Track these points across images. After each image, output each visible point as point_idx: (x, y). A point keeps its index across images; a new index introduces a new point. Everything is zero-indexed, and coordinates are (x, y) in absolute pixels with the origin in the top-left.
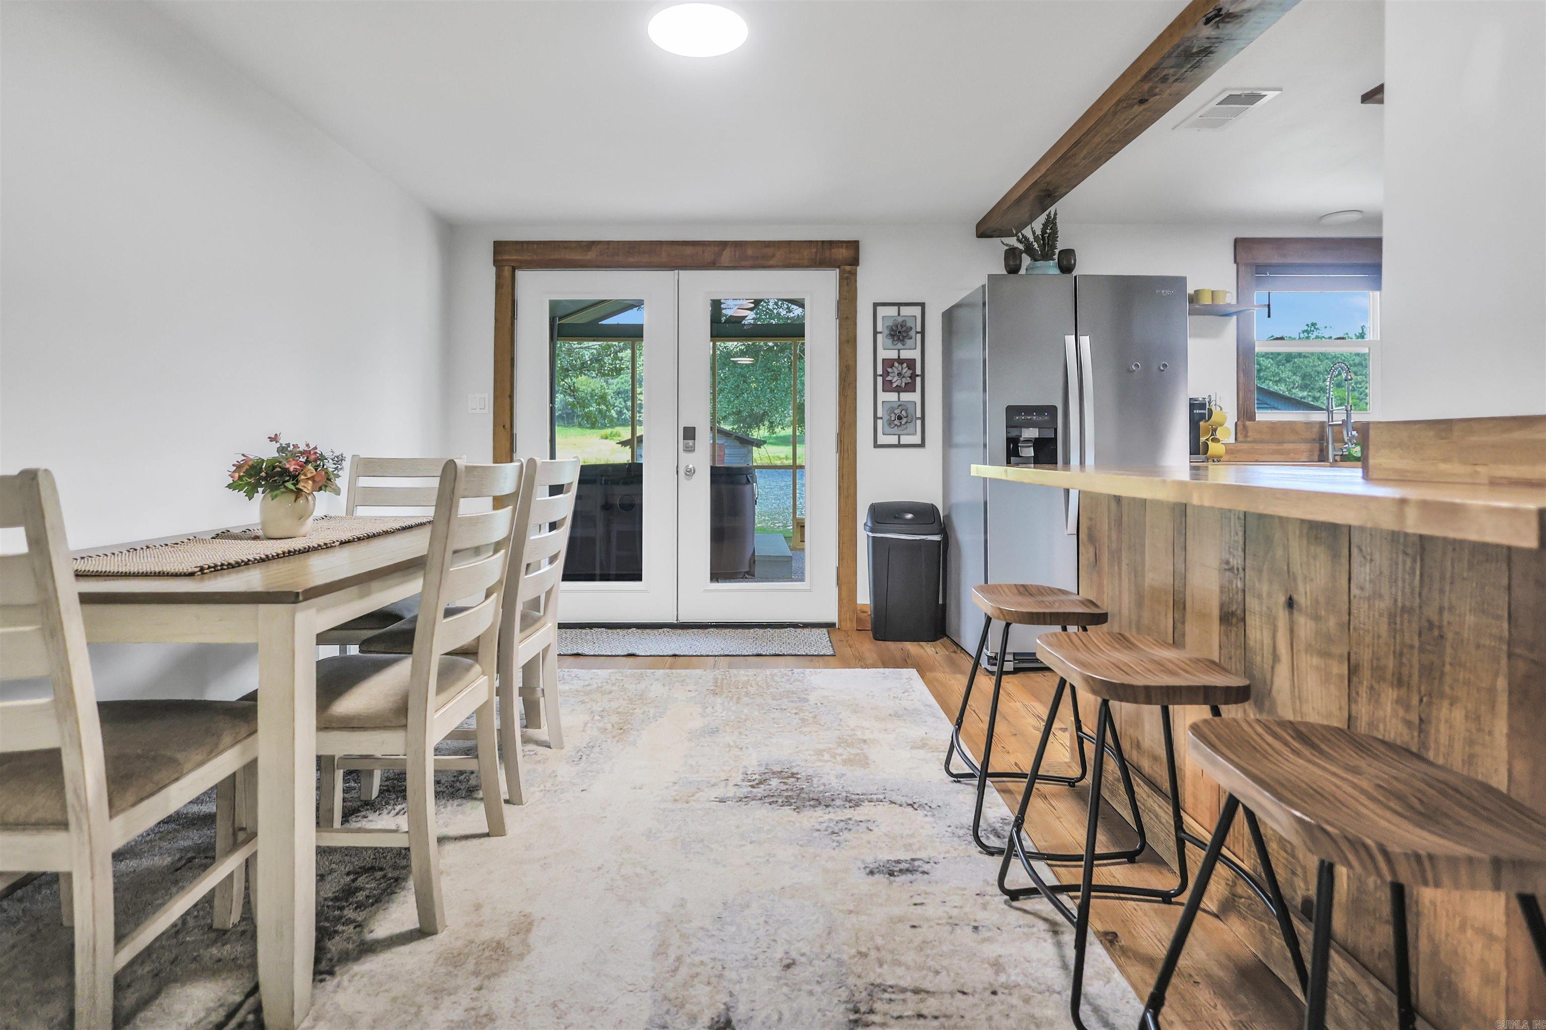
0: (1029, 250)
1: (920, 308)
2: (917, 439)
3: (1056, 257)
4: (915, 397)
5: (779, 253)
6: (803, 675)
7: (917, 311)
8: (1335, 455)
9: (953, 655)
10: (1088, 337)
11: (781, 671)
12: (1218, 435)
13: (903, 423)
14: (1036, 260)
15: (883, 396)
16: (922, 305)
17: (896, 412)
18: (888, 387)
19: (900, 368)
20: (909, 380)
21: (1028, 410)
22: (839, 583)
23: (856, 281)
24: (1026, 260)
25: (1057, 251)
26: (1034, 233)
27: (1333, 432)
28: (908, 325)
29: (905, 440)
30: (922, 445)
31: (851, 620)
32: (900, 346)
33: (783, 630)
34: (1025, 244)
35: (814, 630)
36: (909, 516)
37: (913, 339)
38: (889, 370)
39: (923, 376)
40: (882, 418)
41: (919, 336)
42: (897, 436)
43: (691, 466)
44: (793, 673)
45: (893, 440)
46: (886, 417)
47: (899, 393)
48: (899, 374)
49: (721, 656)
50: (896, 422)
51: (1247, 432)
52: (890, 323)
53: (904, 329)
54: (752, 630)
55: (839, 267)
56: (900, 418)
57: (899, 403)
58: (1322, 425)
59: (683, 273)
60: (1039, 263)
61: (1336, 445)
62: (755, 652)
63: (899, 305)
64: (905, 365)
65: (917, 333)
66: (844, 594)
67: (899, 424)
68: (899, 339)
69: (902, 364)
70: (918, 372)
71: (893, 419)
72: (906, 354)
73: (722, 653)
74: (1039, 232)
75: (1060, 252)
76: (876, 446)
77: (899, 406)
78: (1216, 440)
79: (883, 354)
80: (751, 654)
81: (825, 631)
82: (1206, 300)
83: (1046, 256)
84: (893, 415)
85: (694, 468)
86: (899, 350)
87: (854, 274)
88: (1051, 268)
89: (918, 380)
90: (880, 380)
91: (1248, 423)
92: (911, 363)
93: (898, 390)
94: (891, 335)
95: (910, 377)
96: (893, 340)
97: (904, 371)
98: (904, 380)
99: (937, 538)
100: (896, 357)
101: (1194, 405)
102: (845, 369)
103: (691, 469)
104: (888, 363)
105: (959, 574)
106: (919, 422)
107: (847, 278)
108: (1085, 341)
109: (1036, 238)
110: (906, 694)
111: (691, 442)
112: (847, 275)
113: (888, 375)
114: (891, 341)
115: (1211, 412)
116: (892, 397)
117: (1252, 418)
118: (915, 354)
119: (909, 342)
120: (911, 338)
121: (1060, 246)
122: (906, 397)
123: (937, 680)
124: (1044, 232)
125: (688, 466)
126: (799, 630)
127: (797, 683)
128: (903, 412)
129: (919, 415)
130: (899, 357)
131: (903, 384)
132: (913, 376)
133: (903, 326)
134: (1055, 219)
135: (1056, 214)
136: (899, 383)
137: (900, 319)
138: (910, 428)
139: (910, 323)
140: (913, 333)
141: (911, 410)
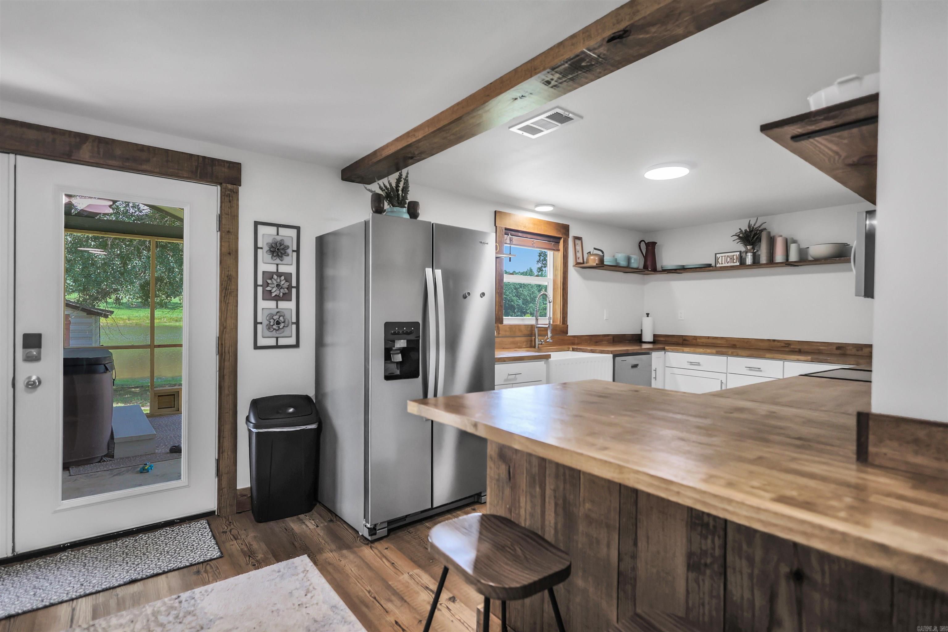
0: (388, 198)
1: (296, 230)
2: (292, 341)
3: (406, 206)
4: (291, 305)
5: (155, 159)
6: (193, 601)
7: (293, 233)
8: (539, 344)
9: (331, 524)
10: (440, 270)
11: (164, 604)
13: (281, 327)
14: (393, 206)
15: (263, 304)
16: (298, 229)
17: (275, 317)
18: (268, 296)
19: (279, 281)
20: (286, 290)
21: (399, 325)
22: (219, 474)
23: (238, 200)
24: (386, 204)
25: (407, 202)
26: (391, 184)
27: (538, 331)
28: (286, 244)
29: (282, 342)
30: (297, 345)
31: (231, 506)
32: (278, 261)
33: (157, 533)
34: (386, 193)
35: (193, 524)
36: (291, 410)
37: (290, 257)
38: (269, 281)
39: (298, 287)
40: (261, 323)
41: (295, 254)
42: (275, 339)
43: (34, 378)
44: (180, 602)
45: (272, 342)
46: (265, 322)
47: (277, 301)
48: (278, 286)
49: (81, 597)
50: (274, 327)
51: (499, 331)
52: (270, 240)
53: (282, 247)
54: (119, 543)
55: (221, 184)
56: (278, 323)
57: (277, 310)
58: (532, 326)
59: (22, 160)
60: (395, 209)
61: (539, 337)
62: (127, 579)
63: (278, 226)
64: (283, 278)
65: (293, 251)
66: (224, 483)
67: (277, 328)
68: (278, 255)
69: (280, 277)
70: (294, 284)
71: (272, 324)
72: (283, 269)
73: (81, 592)
74: (394, 185)
75: (409, 202)
76: (256, 347)
77: (278, 312)
79: (263, 267)
80: (122, 582)
81: (204, 522)
83: (401, 204)
84: (272, 321)
85: (38, 379)
86: (277, 265)
87: (236, 193)
88: (404, 213)
89: (294, 291)
90: (260, 289)
91: (500, 325)
92: (288, 276)
93: (277, 299)
94: (271, 251)
95: (287, 288)
96: (273, 255)
97: (282, 283)
98: (282, 290)
99: (313, 426)
100: (275, 271)
102: (226, 279)
103: (34, 382)
104: (268, 275)
106: (294, 327)
107: (229, 196)
108: (438, 272)
109: (392, 189)
110: (309, 595)
111: (34, 352)
112: (229, 192)
113: (268, 286)
114: (271, 256)
116: (271, 304)
117: (501, 322)
118: (292, 269)
119: (286, 259)
120: (288, 255)
121: (411, 198)
122: (283, 305)
123: (330, 564)
124: (397, 184)
125: (30, 378)
126: (176, 529)
127: (189, 618)
128: (281, 318)
129: (294, 320)
130: (277, 270)
131: (281, 294)
132: (290, 288)
133: (281, 244)
134: (407, 177)
135: (408, 173)
136: (277, 293)
137: (279, 238)
138: (287, 332)
139: (287, 242)
140: (289, 251)
141: (287, 316)
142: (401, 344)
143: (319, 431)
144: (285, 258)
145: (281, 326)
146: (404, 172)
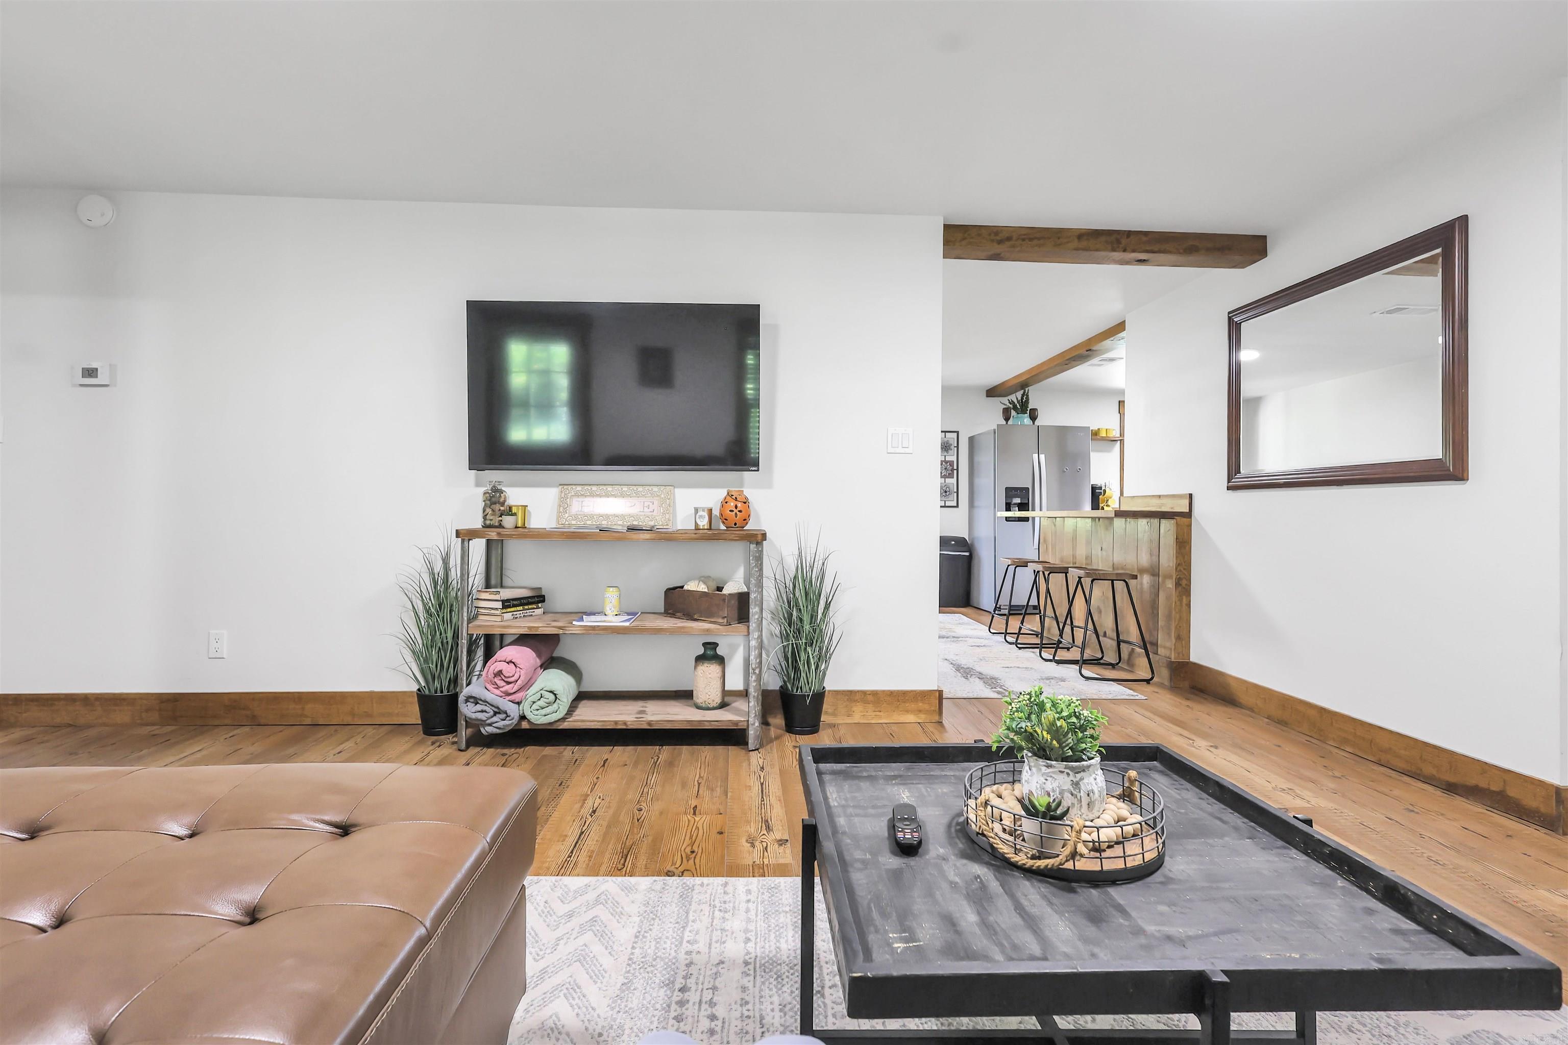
0: (1015, 408)
1: (956, 434)
2: (954, 503)
3: (1028, 412)
4: (953, 481)
7: (954, 435)
10: (1044, 455)
12: (1109, 503)
14: (1018, 414)
16: (958, 433)
17: (944, 488)
19: (946, 466)
20: (950, 472)
21: (1016, 489)
24: (1013, 413)
25: (1029, 409)
26: (1017, 399)
28: (950, 443)
29: (948, 503)
30: (957, 506)
32: (946, 454)
34: (1013, 405)
36: (953, 542)
37: (953, 451)
39: (957, 470)
41: (956, 448)
42: (944, 502)
48: (946, 469)
53: (948, 445)
56: (946, 492)
60: (1019, 415)
63: (945, 432)
67: (945, 495)
68: (945, 450)
69: (947, 463)
70: (955, 467)
71: (942, 492)
72: (948, 458)
74: (1020, 399)
77: (945, 485)
78: (1108, 506)
82: (1103, 434)
83: (1023, 412)
84: (942, 490)
86: (945, 456)
88: (1027, 420)
89: (955, 472)
92: (951, 463)
93: (945, 477)
94: (941, 448)
95: (951, 470)
96: (942, 450)
97: (948, 467)
98: (948, 472)
99: (967, 554)
101: (1094, 488)
105: (979, 571)
106: (955, 494)
108: (1042, 457)
109: (1018, 402)
115: (1105, 491)
116: (942, 481)
118: (953, 458)
121: (1030, 406)
122: (949, 481)
124: (1022, 398)
128: (948, 489)
129: (955, 490)
130: (945, 459)
131: (948, 474)
132: (953, 470)
133: (947, 443)
134: (1028, 393)
135: (1028, 391)
136: (945, 473)
137: (946, 440)
138: (951, 498)
139: (951, 442)
140: (952, 447)
141: (951, 487)
142: (1018, 500)
143: (970, 559)
144: (950, 451)
145: (948, 494)
146: (1027, 389)
